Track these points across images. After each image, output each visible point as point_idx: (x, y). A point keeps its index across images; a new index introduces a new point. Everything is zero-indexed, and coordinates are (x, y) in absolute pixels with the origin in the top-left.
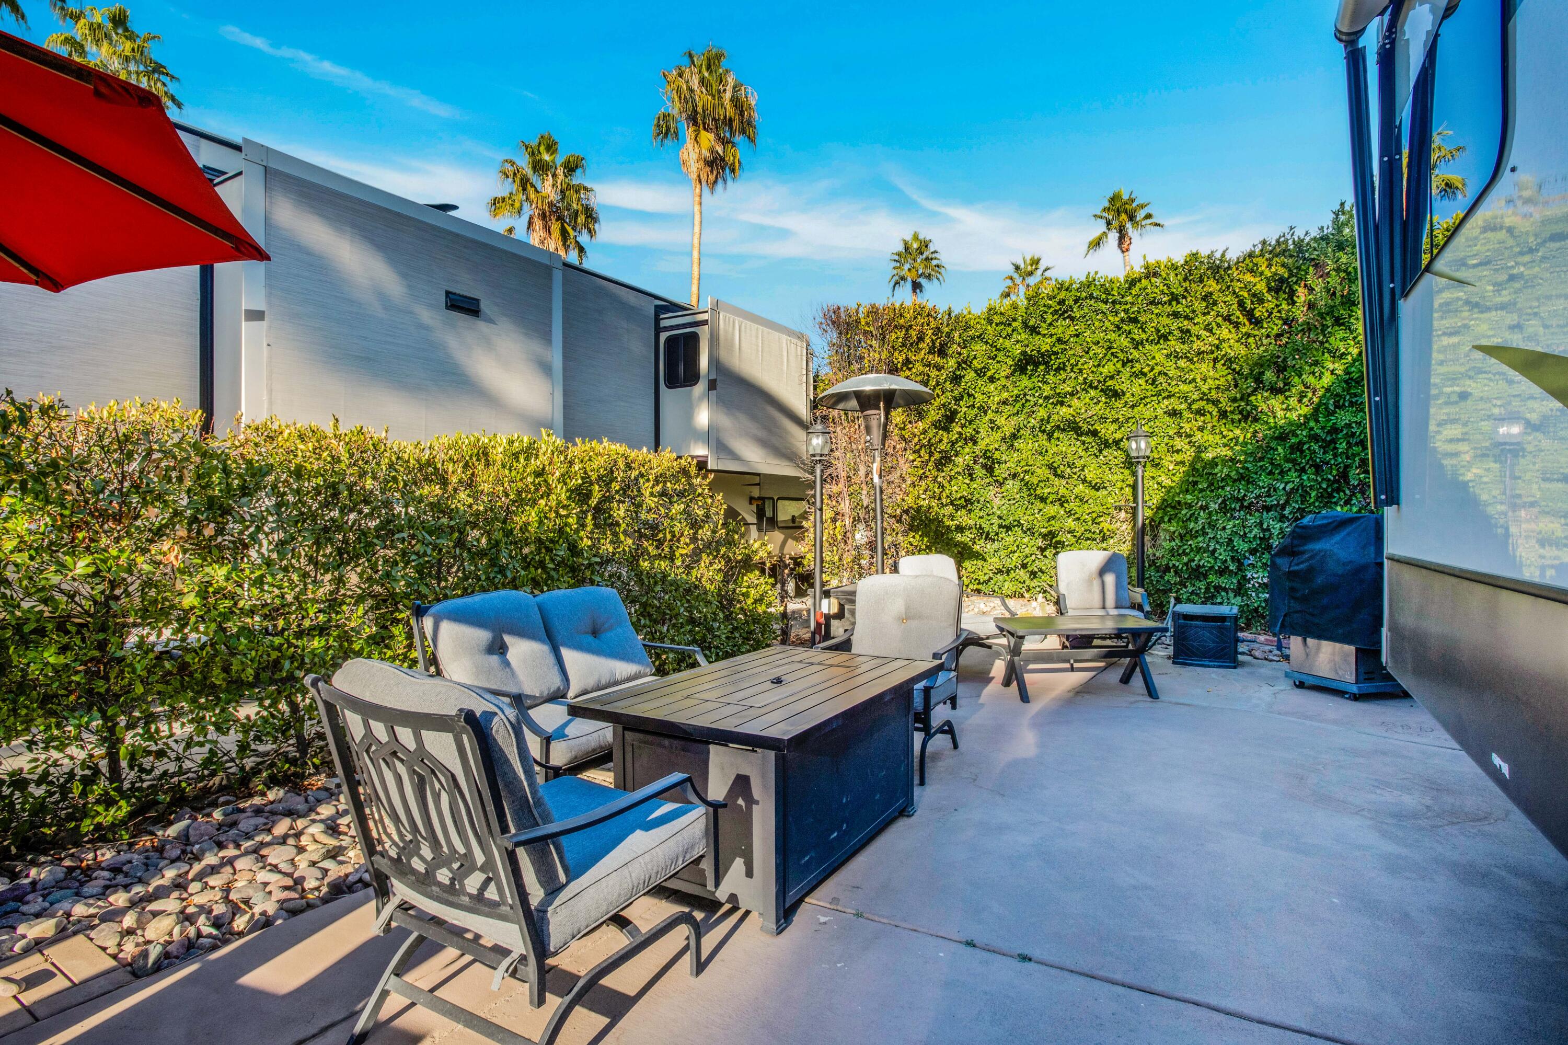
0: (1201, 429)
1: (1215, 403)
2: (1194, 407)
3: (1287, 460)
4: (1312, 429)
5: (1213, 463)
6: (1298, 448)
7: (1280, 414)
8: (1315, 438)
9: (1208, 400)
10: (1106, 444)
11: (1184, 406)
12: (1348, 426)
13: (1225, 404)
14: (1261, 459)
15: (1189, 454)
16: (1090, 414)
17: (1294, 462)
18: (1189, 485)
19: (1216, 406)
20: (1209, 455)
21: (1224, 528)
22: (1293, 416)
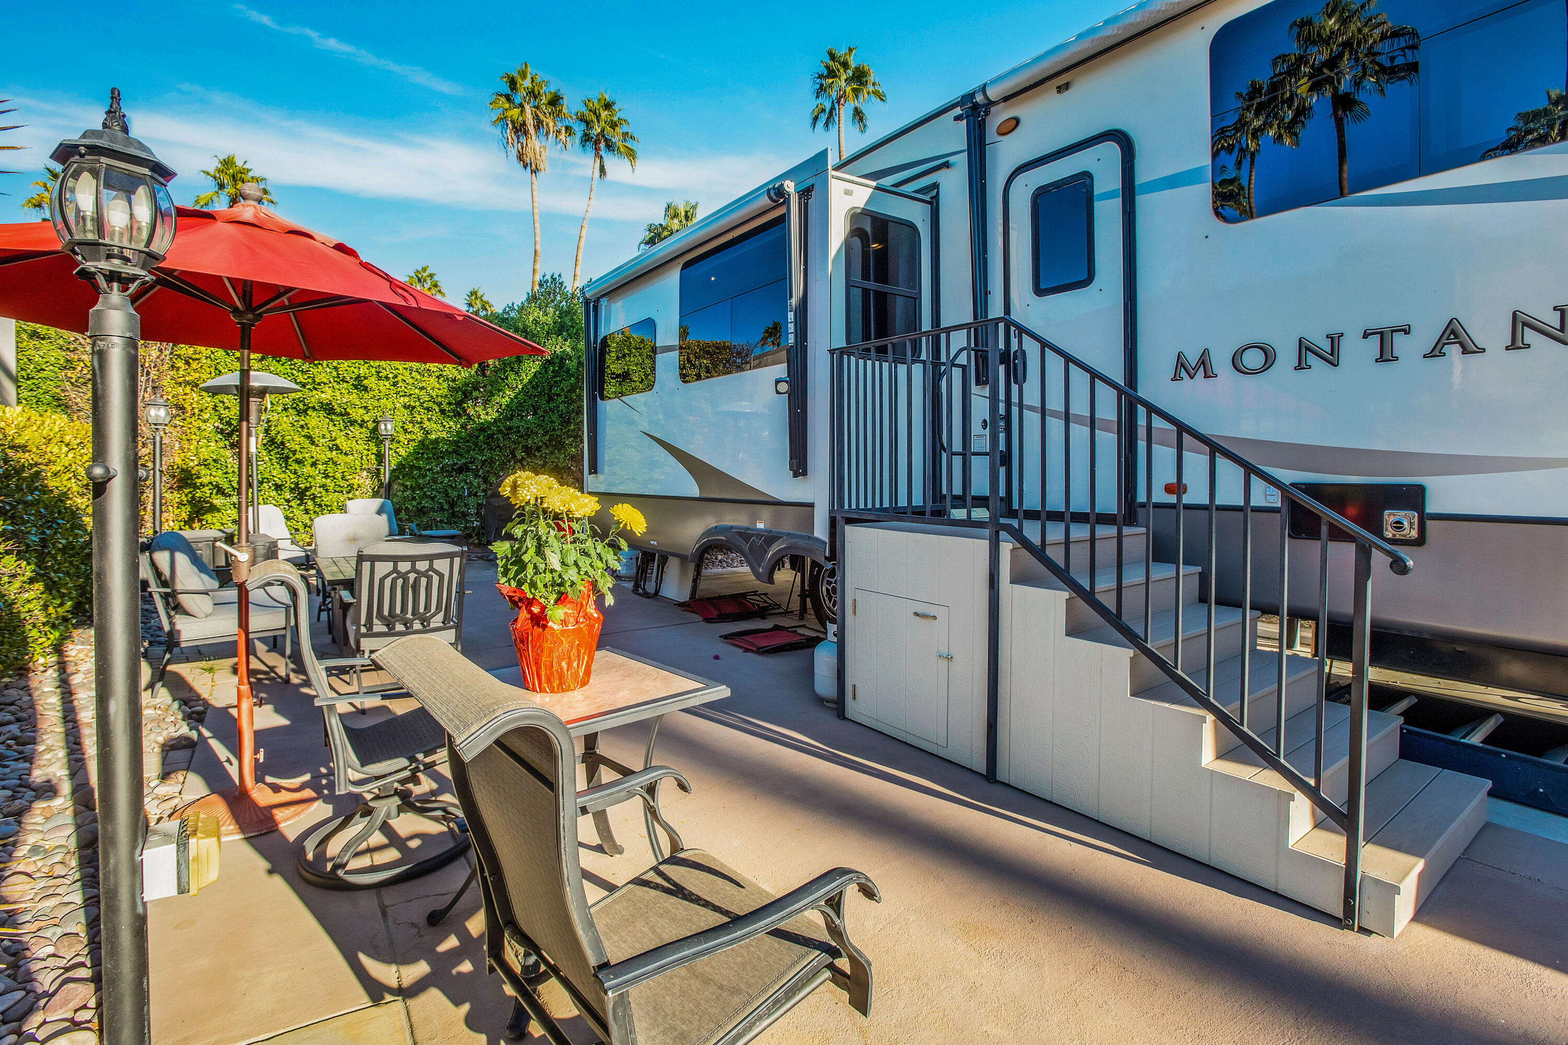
0: (429, 420)
1: (440, 404)
2: (425, 405)
3: (485, 443)
4: (499, 426)
5: (436, 441)
6: (491, 436)
7: (482, 416)
8: (500, 432)
9: (434, 402)
10: (353, 423)
11: (418, 404)
12: (518, 427)
13: (445, 406)
14: (468, 441)
15: (419, 436)
16: (345, 400)
17: (487, 444)
18: (416, 454)
19: (439, 406)
20: (433, 437)
21: (442, 482)
22: (489, 418)
